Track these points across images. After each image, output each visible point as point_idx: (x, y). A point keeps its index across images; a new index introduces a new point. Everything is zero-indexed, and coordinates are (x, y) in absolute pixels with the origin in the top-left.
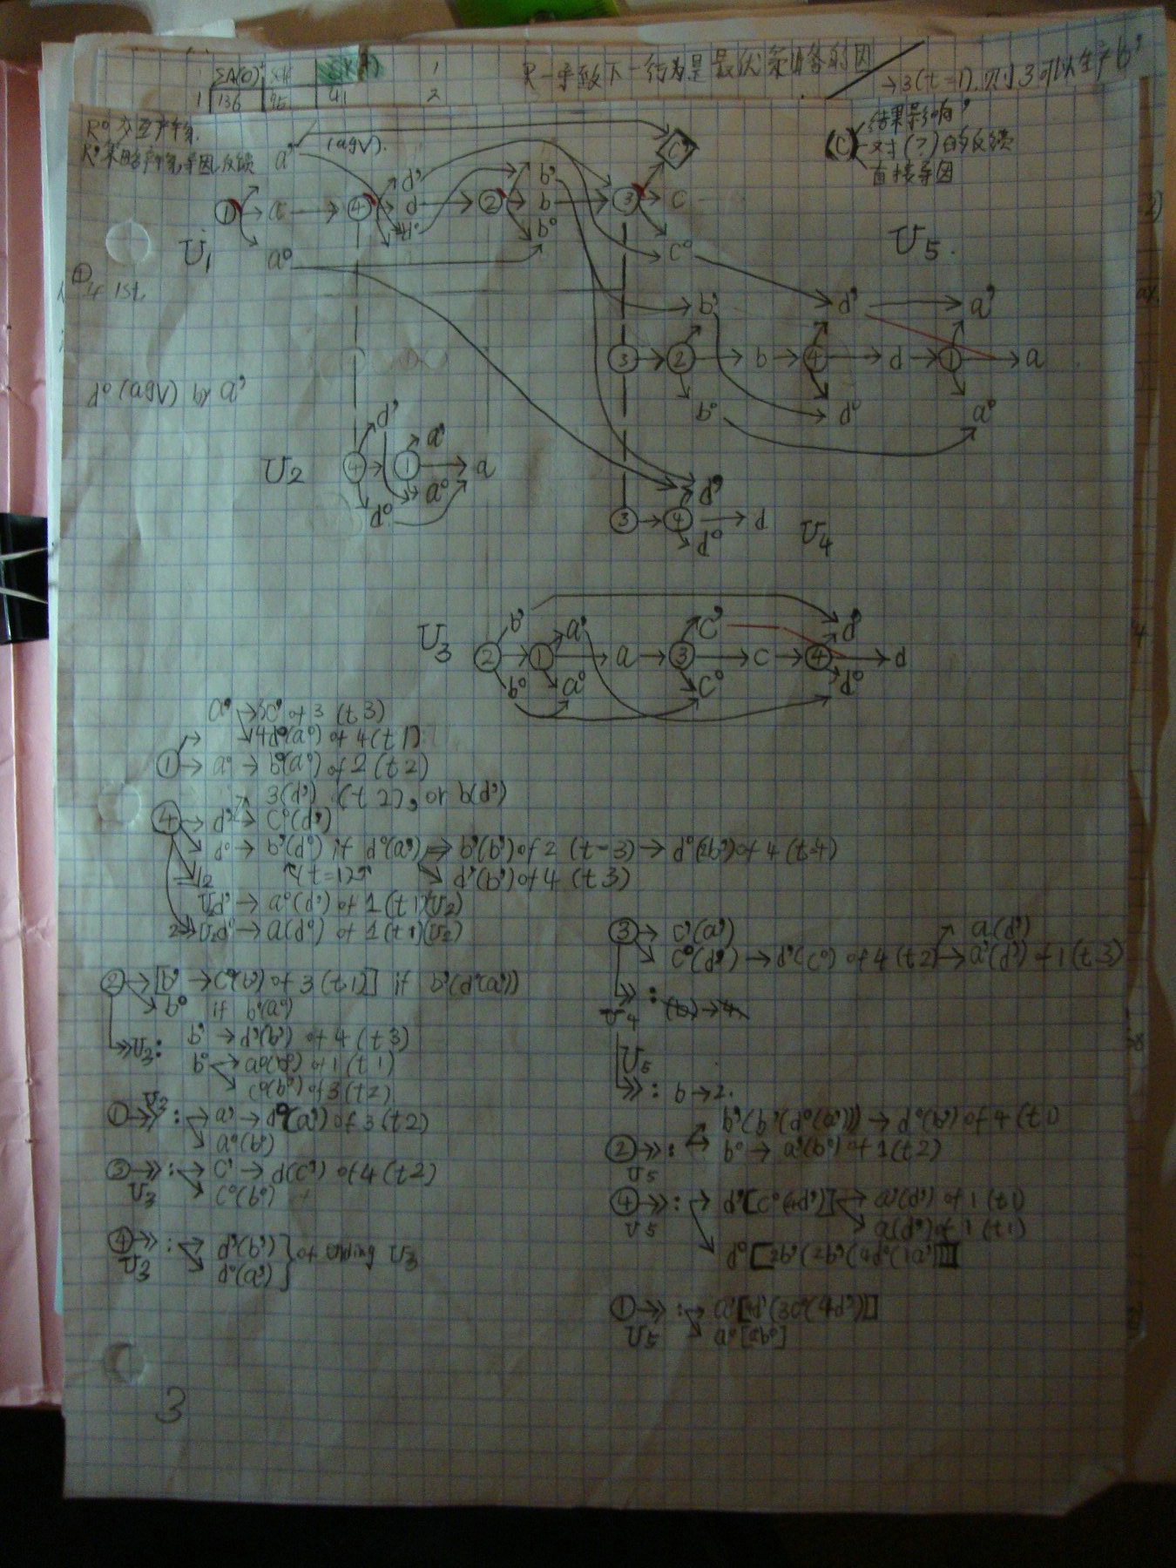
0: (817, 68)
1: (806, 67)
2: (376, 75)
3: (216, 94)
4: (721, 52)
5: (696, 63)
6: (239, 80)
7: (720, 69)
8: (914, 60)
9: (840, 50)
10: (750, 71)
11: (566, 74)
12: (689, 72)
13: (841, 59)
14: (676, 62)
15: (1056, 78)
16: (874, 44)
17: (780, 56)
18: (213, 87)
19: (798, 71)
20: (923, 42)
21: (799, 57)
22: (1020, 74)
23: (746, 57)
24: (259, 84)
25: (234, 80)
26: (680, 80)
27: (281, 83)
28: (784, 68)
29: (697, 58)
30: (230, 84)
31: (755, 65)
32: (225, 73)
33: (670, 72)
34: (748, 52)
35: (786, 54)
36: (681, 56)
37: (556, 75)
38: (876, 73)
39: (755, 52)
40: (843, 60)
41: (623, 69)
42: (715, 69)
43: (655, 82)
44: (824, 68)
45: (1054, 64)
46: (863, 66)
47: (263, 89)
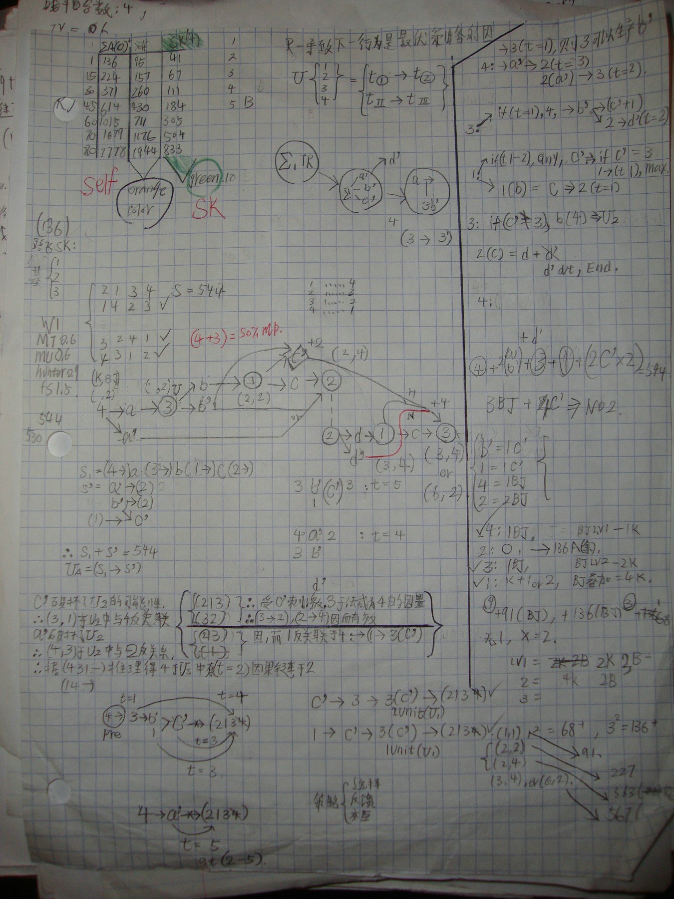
0: (460, 40)
1: (454, 39)
2: (198, 46)
3: (102, 57)
4: (403, 32)
5: (389, 38)
6: (116, 48)
7: (403, 41)
8: (517, 35)
9: (474, 29)
10: (420, 43)
11: (311, 45)
12: (384, 44)
13: (475, 35)
14: (377, 38)
15: (602, 43)
16: (494, 25)
17: (438, 34)
18: (100, 53)
19: (449, 42)
20: (523, 24)
21: (450, 35)
22: (581, 41)
23: (419, 35)
24: (128, 51)
25: (113, 49)
26: (379, 49)
27: (141, 51)
28: (441, 41)
29: (389, 36)
30: (110, 51)
31: (424, 39)
32: (108, 44)
33: (373, 44)
34: (420, 31)
35: (442, 32)
36: (380, 34)
37: (305, 45)
38: (495, 42)
39: (423, 31)
40: (476, 36)
41: (345, 43)
42: (400, 42)
43: (364, 50)
44: (465, 39)
45: (601, 34)
46: (488, 39)
47: (130, 54)
